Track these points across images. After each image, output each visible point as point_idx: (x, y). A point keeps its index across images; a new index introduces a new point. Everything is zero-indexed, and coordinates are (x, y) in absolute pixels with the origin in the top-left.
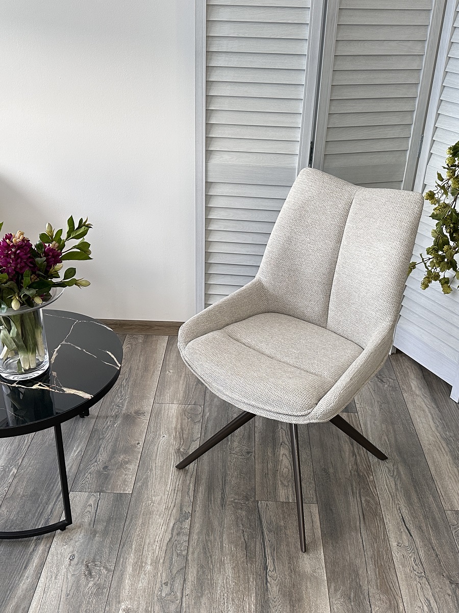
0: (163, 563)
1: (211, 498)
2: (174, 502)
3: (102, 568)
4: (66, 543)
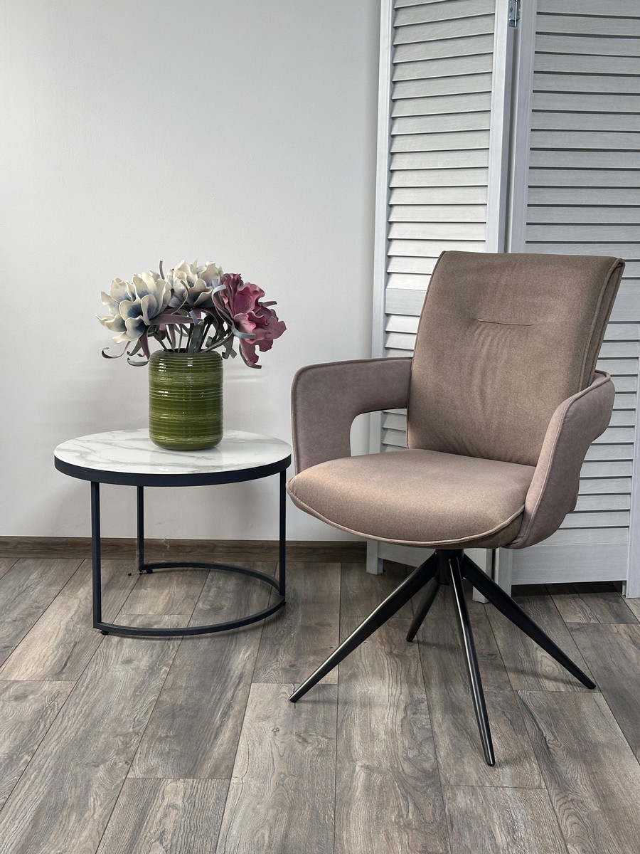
0: (402, 734)
2: (399, 690)
3: (320, 737)
4: (263, 720)
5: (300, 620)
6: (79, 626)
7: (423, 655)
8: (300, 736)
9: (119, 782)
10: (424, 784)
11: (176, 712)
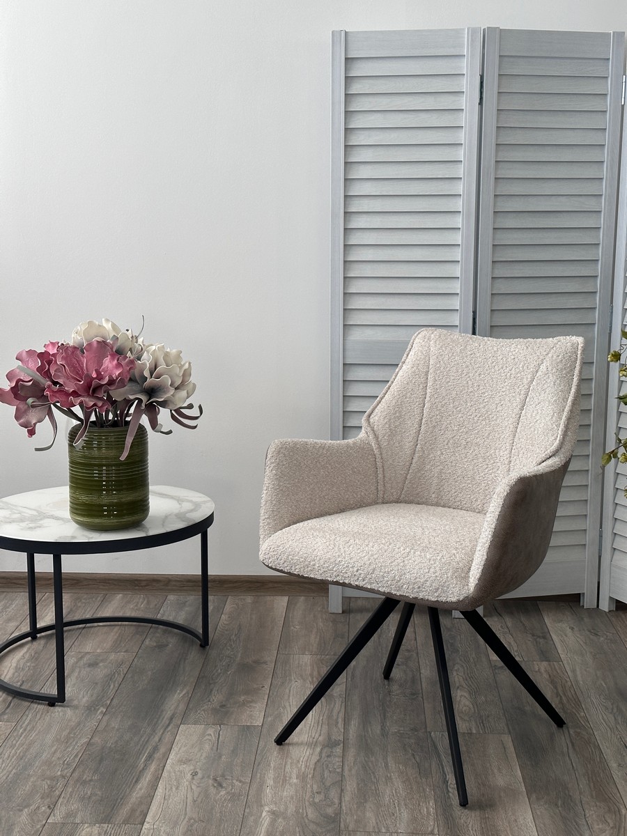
0: (313, 777)
1: (367, 729)
3: (234, 781)
4: (185, 763)
5: (238, 659)
6: (28, 664)
7: (349, 694)
8: (216, 780)
9: (39, 826)
10: (324, 830)
11: (104, 754)
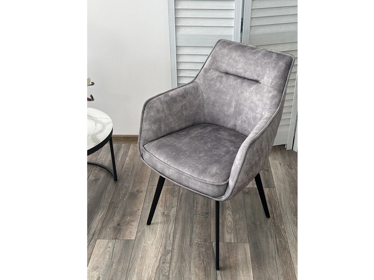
1: (183, 241)
2: (161, 244)
4: (95, 270)
5: (130, 189)
7: (177, 214)
